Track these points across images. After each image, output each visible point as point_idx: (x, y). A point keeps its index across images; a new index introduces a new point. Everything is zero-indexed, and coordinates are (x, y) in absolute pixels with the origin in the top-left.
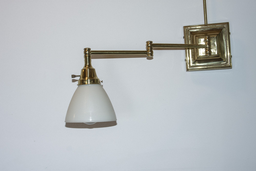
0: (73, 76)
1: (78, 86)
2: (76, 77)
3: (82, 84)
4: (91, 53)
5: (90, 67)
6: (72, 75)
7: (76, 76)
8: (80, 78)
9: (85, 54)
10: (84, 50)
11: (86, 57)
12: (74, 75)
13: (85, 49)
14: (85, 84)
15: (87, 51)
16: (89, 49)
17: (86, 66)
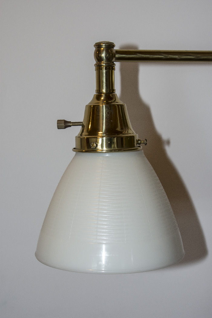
0: (64, 124)
1: (75, 153)
2: (70, 126)
3: (86, 152)
4: (117, 56)
5: (111, 99)
6: (59, 121)
7: (70, 122)
8: (83, 131)
9: (99, 59)
10: (94, 49)
11: (99, 68)
12: (66, 122)
13: (98, 46)
14: (95, 150)
15: (103, 50)
16: (110, 46)
17: (98, 97)
